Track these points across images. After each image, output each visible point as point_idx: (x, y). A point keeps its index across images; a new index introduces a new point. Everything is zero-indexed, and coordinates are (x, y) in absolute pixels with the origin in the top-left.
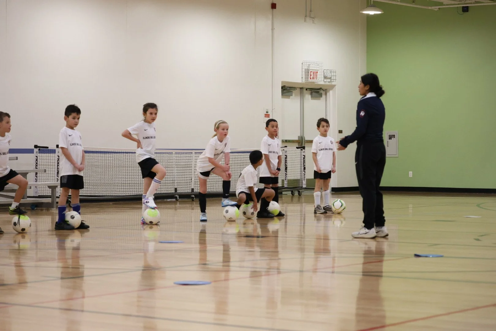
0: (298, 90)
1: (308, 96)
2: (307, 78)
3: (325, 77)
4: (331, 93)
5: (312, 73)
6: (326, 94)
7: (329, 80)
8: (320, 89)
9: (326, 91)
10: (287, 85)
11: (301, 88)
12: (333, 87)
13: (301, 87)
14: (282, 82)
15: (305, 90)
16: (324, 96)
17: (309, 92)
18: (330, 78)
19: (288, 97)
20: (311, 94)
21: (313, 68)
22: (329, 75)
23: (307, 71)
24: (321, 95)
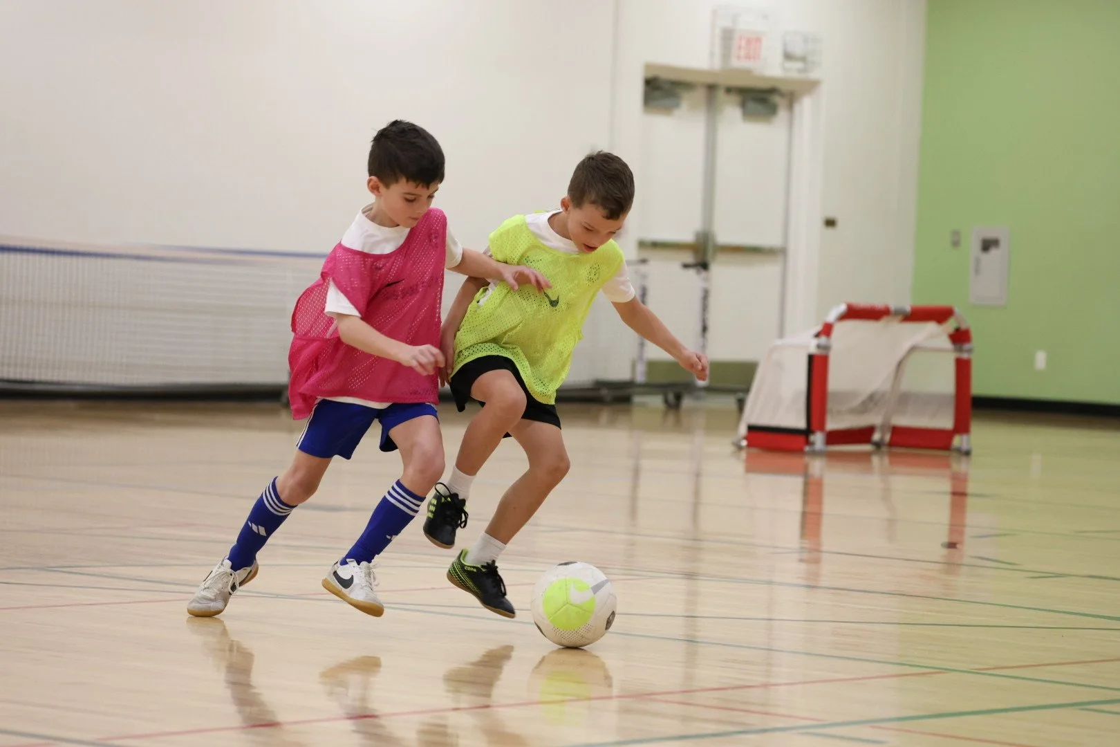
0: (700, 94)
1: (731, 113)
2: (726, 55)
3: (788, 56)
4: (806, 105)
5: (743, 43)
6: (790, 106)
7: (799, 65)
8: (773, 91)
9: (791, 98)
10: (664, 75)
11: (711, 88)
12: (811, 86)
13: (710, 80)
14: (648, 67)
15: (721, 95)
16: (782, 114)
17: (735, 98)
18: (803, 59)
19: (668, 110)
20: (743, 105)
21: (747, 24)
22: (798, 50)
23: (727, 36)
24: (772, 110)
